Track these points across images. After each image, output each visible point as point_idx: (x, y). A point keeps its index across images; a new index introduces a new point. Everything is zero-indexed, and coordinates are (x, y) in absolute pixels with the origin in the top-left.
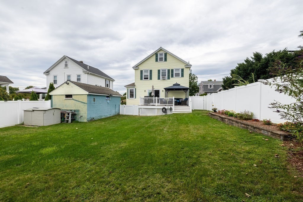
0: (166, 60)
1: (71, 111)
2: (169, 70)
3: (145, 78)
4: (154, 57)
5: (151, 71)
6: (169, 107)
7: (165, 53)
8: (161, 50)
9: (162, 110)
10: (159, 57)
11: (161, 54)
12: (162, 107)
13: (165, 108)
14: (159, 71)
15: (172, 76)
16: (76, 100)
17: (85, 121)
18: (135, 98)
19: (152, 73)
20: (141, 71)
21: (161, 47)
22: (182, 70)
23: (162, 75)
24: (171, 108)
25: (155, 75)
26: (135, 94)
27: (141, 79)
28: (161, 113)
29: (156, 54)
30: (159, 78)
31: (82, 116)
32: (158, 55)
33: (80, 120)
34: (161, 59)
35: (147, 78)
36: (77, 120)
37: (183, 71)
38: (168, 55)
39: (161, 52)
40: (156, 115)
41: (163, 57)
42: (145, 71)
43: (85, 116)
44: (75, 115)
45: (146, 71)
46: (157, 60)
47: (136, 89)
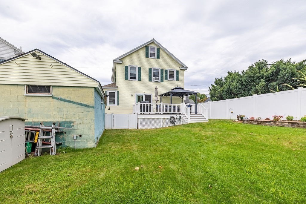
0: (158, 57)
1: (54, 124)
2: (162, 71)
3: (131, 78)
4: (144, 50)
5: (140, 69)
6: (178, 116)
7: (157, 48)
8: (153, 43)
9: (170, 120)
10: (150, 52)
11: (153, 49)
12: (169, 116)
13: (173, 117)
14: (150, 70)
15: (166, 79)
16: (61, 100)
17: (91, 144)
18: (118, 105)
19: (141, 72)
20: (125, 67)
21: (153, 39)
22: (177, 72)
23: (154, 76)
24: (180, 117)
25: (145, 74)
26: (118, 99)
27: (126, 78)
28: (168, 124)
29: (147, 47)
30: (150, 80)
31: (81, 136)
32: (148, 49)
33: (76, 146)
34: (153, 55)
35: (135, 78)
36: (67, 144)
37: (178, 74)
38: (161, 51)
39: (153, 46)
40: (161, 127)
41: (156, 52)
42: (131, 68)
43: (89, 135)
44: (62, 133)
45: (133, 68)
46: (147, 56)
47: (118, 92)
